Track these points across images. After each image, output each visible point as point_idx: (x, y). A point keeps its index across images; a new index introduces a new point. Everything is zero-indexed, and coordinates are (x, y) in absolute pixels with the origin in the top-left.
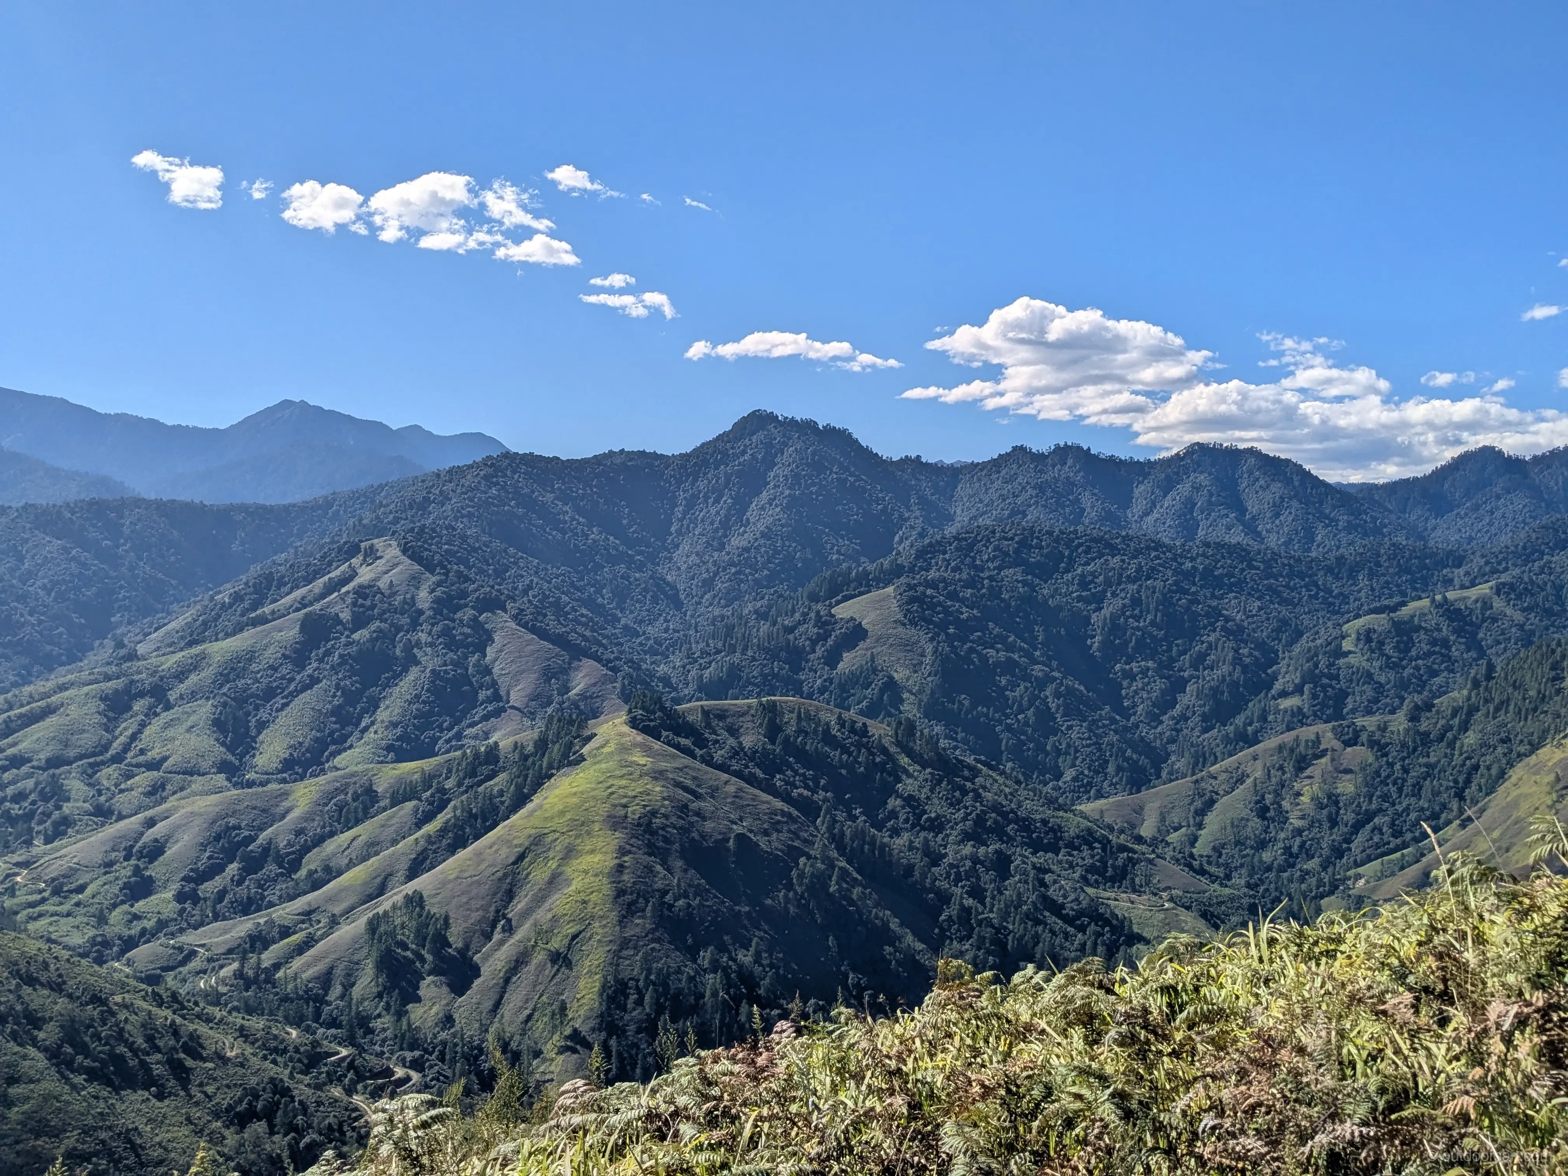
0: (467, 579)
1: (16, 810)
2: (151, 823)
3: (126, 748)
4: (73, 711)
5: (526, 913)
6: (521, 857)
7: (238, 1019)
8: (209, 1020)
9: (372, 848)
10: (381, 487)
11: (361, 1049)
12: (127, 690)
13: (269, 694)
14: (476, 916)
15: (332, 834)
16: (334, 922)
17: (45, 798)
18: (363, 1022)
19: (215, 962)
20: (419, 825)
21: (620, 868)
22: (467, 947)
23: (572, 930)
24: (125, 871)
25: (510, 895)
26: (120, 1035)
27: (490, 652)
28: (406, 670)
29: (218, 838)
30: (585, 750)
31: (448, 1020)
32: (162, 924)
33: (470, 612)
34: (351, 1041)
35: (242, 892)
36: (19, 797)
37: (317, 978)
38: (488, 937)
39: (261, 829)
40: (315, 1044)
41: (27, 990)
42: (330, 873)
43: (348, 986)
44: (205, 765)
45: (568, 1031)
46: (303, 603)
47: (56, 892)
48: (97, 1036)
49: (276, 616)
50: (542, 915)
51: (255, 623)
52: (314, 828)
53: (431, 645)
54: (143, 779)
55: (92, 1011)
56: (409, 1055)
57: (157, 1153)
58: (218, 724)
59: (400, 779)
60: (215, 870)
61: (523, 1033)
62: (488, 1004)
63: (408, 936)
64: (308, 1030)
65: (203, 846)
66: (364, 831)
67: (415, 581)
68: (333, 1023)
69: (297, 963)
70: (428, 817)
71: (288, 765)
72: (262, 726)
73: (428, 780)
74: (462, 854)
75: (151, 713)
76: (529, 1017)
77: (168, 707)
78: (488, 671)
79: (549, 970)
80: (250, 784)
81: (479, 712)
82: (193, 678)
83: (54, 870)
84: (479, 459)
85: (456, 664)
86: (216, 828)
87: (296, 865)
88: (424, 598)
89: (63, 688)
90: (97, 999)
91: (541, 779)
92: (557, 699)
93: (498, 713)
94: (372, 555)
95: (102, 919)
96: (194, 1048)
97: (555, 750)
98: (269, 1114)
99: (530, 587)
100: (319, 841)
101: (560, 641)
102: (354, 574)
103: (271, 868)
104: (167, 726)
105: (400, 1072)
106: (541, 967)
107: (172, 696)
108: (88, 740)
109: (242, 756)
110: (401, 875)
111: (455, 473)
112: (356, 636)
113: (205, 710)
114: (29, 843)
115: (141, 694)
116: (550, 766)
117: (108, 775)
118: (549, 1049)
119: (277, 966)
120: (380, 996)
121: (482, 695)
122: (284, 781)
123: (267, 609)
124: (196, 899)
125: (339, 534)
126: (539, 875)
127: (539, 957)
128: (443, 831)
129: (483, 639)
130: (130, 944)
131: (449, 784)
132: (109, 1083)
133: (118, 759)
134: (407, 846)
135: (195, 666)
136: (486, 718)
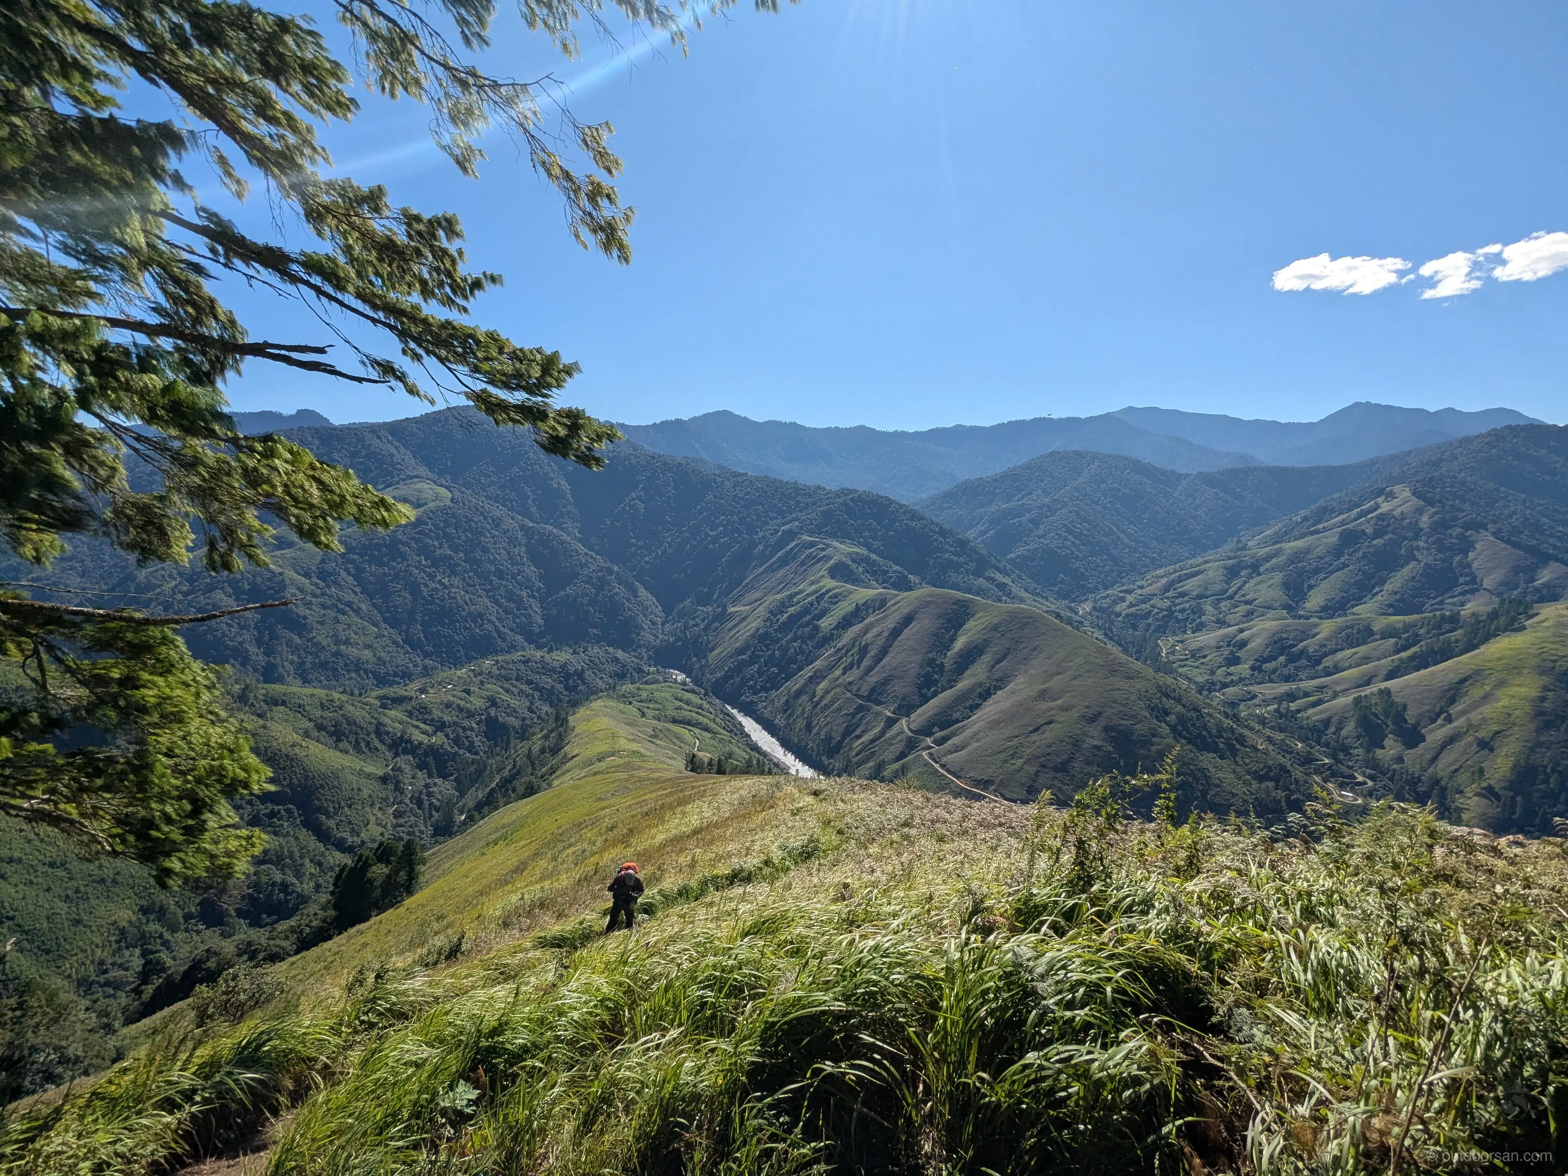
0: (1460, 510)
1: (1180, 616)
2: (1242, 631)
3: (1236, 593)
4: (1211, 574)
5: (1463, 713)
6: (1463, 681)
7: (1268, 732)
8: (1251, 729)
9: (1366, 660)
10: (1410, 452)
11: (1338, 761)
12: (1239, 564)
13: (1317, 571)
14: (1426, 708)
15: (1342, 649)
16: (1335, 696)
17: (1194, 613)
18: (1346, 749)
19: (1266, 703)
20: (1397, 652)
21: (1543, 699)
22: (1418, 724)
23: (1495, 728)
24: (1226, 652)
25: (1452, 701)
26: (1205, 727)
27: (1471, 555)
28: (1407, 563)
29: (1275, 642)
30: (1527, 623)
31: (1400, 759)
32: (1241, 680)
33: (1458, 530)
34: (1334, 756)
35: (1286, 671)
36: (1182, 611)
37: (1321, 721)
38: (1433, 721)
39: (1301, 641)
40: (1309, 753)
41: (1164, 699)
42: (1337, 669)
43: (1340, 728)
44: (1276, 605)
45: (1484, 785)
46: (1343, 523)
47: (1193, 656)
48: (1194, 725)
49: (1325, 530)
50: (1475, 716)
51: (1313, 533)
52: (1331, 645)
53: (1428, 549)
54: (1243, 608)
55: (1193, 714)
56: (1368, 771)
57: (1217, 782)
58: (1286, 585)
59: (1389, 626)
60: (1271, 658)
61: (1450, 778)
62: (1429, 757)
63: (1379, 710)
64: (1310, 746)
65: (1267, 646)
66: (1362, 650)
67: (1420, 511)
68: (1327, 745)
69: (1310, 711)
70: (1405, 648)
71: (1324, 609)
72: (1311, 587)
73: (1407, 627)
74: (1423, 672)
75: (1250, 577)
76: (1456, 770)
77: (1259, 574)
78: (1469, 566)
79: (1474, 748)
80: (1300, 617)
81: (1458, 590)
82: (1274, 561)
83: (1192, 647)
84: (1484, 431)
85: (1443, 560)
86: (1276, 638)
87: (1318, 662)
88: (1425, 521)
89: (1206, 562)
90: (1196, 709)
91: (1488, 637)
92: (1523, 585)
93: (1473, 592)
94: (1391, 495)
95: (1213, 673)
96: (1241, 740)
97: (1502, 620)
98: (1276, 780)
99: (1514, 513)
100: (1334, 652)
101: (1531, 550)
102: (1378, 507)
103: (1304, 662)
104: (1259, 583)
105: (1360, 779)
106: (1470, 745)
107: (1261, 569)
108: (1217, 587)
109: (1297, 602)
110: (1381, 677)
111: (1467, 440)
112: (1375, 542)
113: (1279, 577)
114: (1185, 632)
115: (1246, 567)
116: (1497, 629)
117: (1224, 605)
118: (1469, 791)
119: (1299, 711)
120: (1358, 738)
121: (1462, 580)
122: (1321, 618)
123: (1320, 526)
124: (1260, 670)
125: (1376, 482)
126: (1476, 693)
127: (1469, 739)
128: (1412, 658)
129: (1467, 546)
130: (1225, 685)
131: (1422, 631)
132: (1197, 746)
133: (1231, 597)
134: (1386, 662)
135: (1276, 555)
136: (1463, 594)
